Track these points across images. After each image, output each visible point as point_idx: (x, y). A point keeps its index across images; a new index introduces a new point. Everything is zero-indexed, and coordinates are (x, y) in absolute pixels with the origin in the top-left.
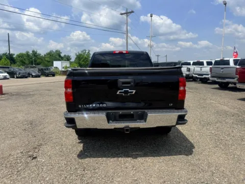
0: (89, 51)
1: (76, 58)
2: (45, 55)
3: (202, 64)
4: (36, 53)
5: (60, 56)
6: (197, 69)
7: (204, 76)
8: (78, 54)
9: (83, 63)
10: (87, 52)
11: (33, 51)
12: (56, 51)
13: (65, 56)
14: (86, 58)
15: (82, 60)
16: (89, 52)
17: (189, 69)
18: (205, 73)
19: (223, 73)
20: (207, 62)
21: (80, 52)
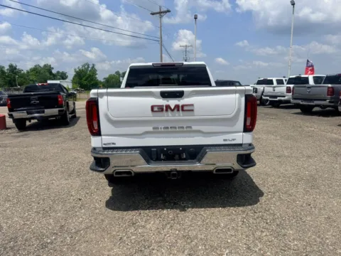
1: (75, 76)
2: (28, 72)
3: (270, 82)
4: (15, 69)
5: (51, 73)
6: (268, 89)
7: (279, 98)
8: (78, 70)
9: (85, 83)
10: (91, 66)
11: (11, 66)
12: (45, 65)
13: (58, 72)
14: (90, 76)
15: (84, 78)
16: (93, 67)
17: (256, 89)
18: (279, 94)
19: (311, 93)
20: (277, 80)
21: (81, 67)
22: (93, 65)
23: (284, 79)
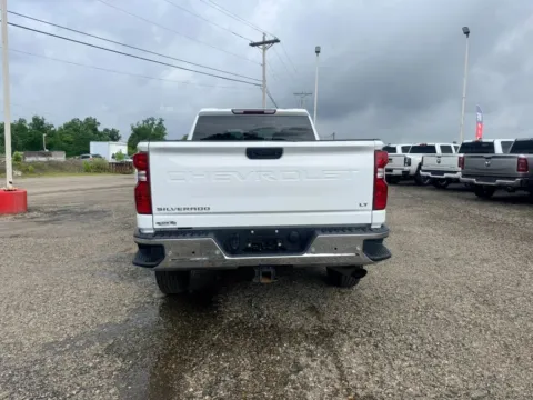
1: (133, 136)
2: (61, 129)
3: (431, 149)
4: (42, 123)
5: (95, 130)
6: (430, 161)
7: (446, 175)
8: (136, 127)
10: (156, 122)
11: (35, 120)
12: (87, 119)
13: (106, 130)
16: (160, 123)
17: (410, 159)
18: (445, 168)
19: (490, 167)
20: (442, 147)
21: (141, 123)
22: (161, 120)
23: (452, 145)
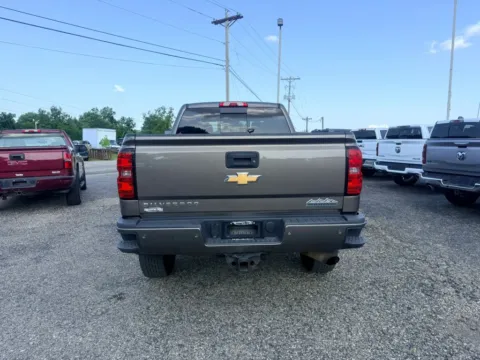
0: (171, 109)
2: (81, 118)
4: (59, 113)
5: (112, 119)
8: (148, 116)
10: (167, 111)
11: (53, 110)
12: (104, 109)
13: (123, 119)
14: (163, 122)
16: (170, 112)
